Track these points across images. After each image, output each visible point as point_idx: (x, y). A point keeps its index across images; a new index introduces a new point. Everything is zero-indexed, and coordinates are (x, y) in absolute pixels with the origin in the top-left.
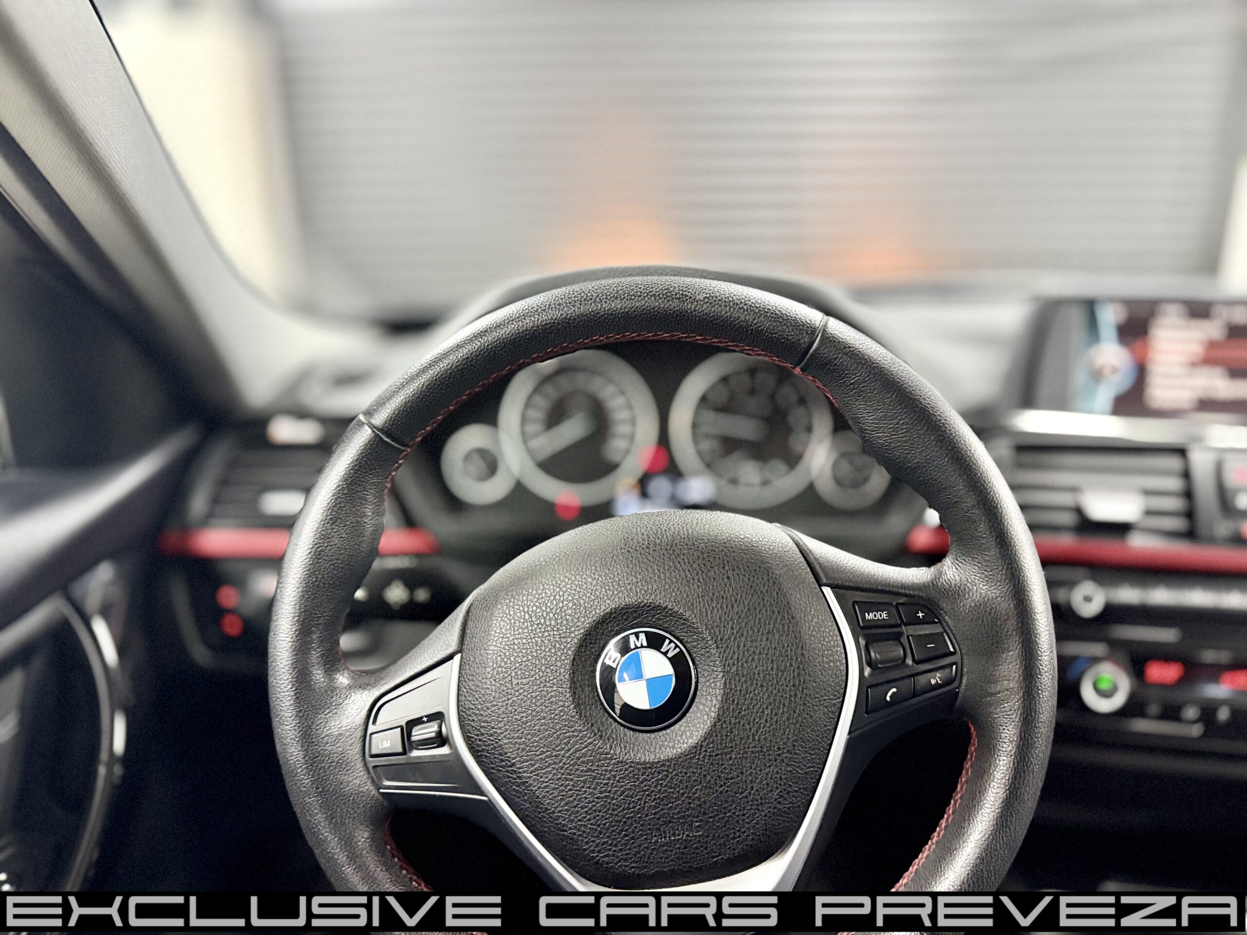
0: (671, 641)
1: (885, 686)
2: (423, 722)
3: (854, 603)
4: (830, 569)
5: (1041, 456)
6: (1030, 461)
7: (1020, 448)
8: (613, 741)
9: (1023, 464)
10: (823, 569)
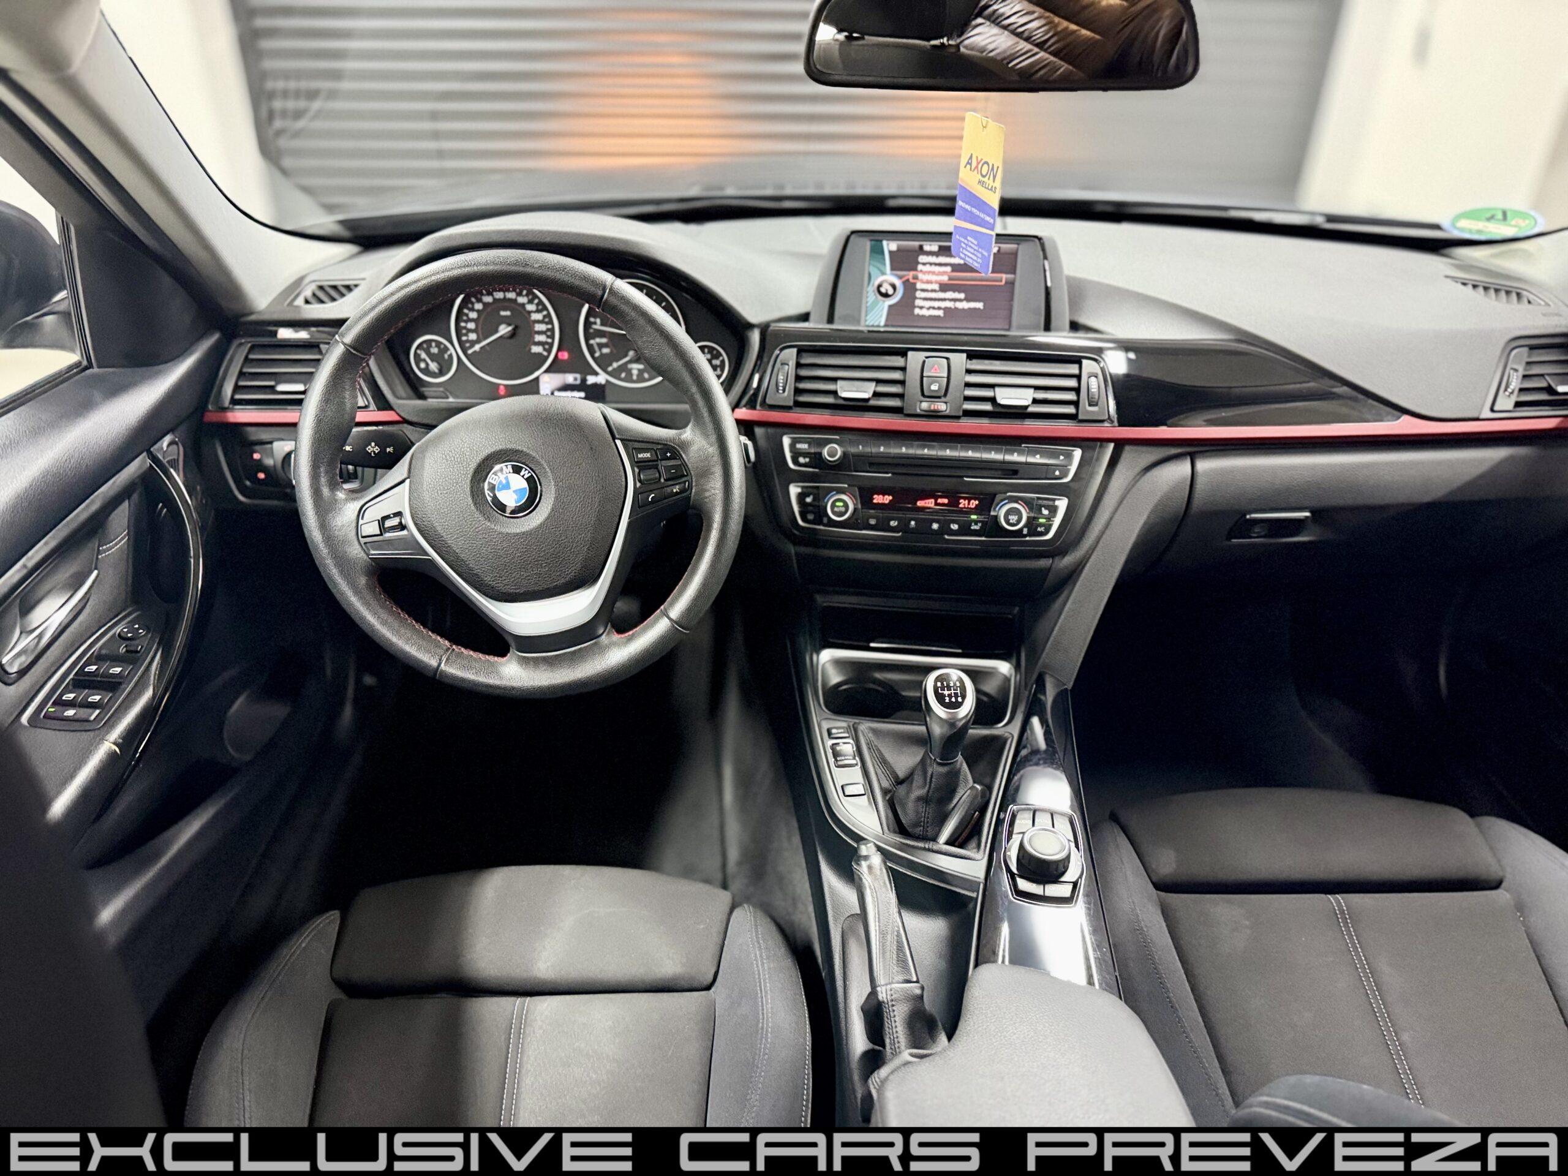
0: (526, 470)
1: (648, 493)
2: (391, 518)
3: (633, 449)
4: (621, 430)
5: (815, 357)
6: (807, 359)
7: (801, 351)
8: (496, 522)
9: (803, 361)
10: (617, 429)
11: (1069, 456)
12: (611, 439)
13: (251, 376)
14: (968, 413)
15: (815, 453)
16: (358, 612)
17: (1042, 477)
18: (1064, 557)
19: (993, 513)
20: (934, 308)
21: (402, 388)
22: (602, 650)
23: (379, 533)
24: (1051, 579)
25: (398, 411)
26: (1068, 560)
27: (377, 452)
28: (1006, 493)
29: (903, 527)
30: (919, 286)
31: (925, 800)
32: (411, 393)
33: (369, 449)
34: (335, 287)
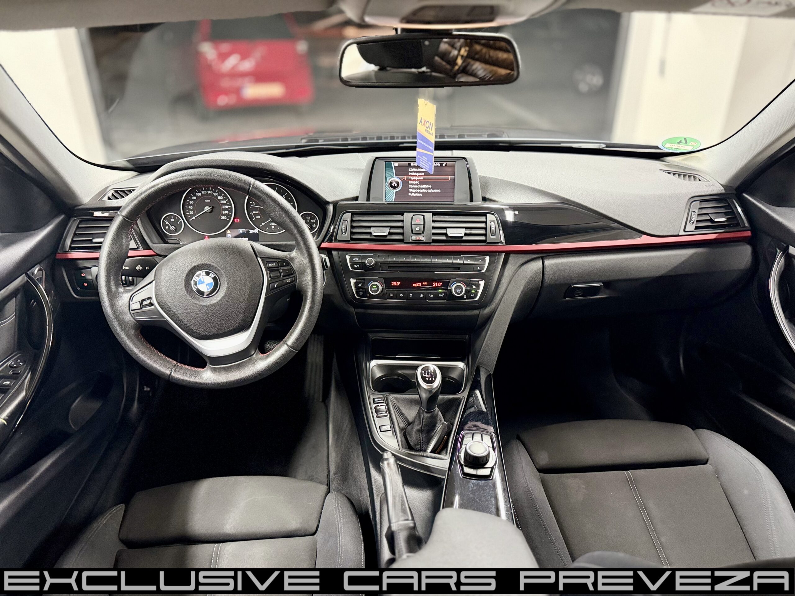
0: (212, 273)
1: (274, 283)
2: (146, 300)
3: (267, 261)
4: (260, 253)
5: (361, 216)
6: (357, 218)
7: (353, 214)
8: (198, 300)
9: (354, 219)
10: (259, 253)
11: (484, 260)
12: (255, 257)
13: (80, 235)
14: (434, 241)
15: (362, 263)
16: (129, 348)
17: (471, 270)
18: (485, 309)
19: (449, 288)
20: (417, 192)
21: (156, 238)
22: (254, 362)
23: (140, 308)
24: (480, 321)
25: (154, 250)
26: (487, 311)
27: (141, 269)
28: (455, 279)
29: (406, 297)
30: (410, 182)
31: (420, 431)
32: (160, 240)
33: (137, 268)
34: (123, 191)
